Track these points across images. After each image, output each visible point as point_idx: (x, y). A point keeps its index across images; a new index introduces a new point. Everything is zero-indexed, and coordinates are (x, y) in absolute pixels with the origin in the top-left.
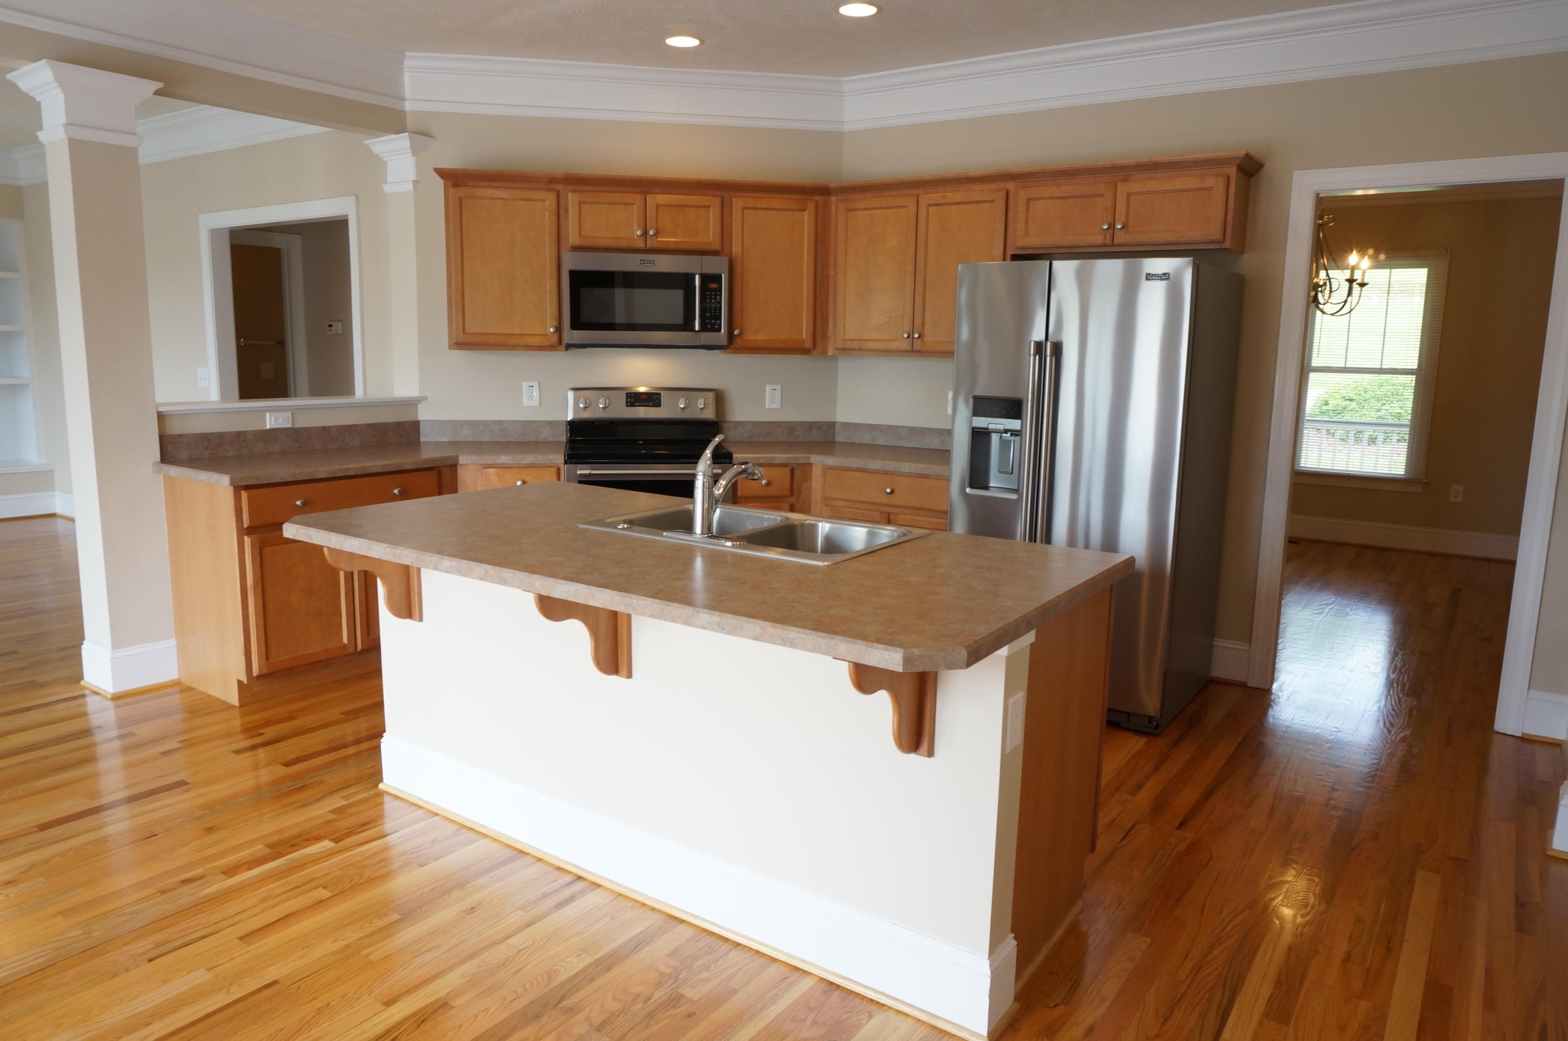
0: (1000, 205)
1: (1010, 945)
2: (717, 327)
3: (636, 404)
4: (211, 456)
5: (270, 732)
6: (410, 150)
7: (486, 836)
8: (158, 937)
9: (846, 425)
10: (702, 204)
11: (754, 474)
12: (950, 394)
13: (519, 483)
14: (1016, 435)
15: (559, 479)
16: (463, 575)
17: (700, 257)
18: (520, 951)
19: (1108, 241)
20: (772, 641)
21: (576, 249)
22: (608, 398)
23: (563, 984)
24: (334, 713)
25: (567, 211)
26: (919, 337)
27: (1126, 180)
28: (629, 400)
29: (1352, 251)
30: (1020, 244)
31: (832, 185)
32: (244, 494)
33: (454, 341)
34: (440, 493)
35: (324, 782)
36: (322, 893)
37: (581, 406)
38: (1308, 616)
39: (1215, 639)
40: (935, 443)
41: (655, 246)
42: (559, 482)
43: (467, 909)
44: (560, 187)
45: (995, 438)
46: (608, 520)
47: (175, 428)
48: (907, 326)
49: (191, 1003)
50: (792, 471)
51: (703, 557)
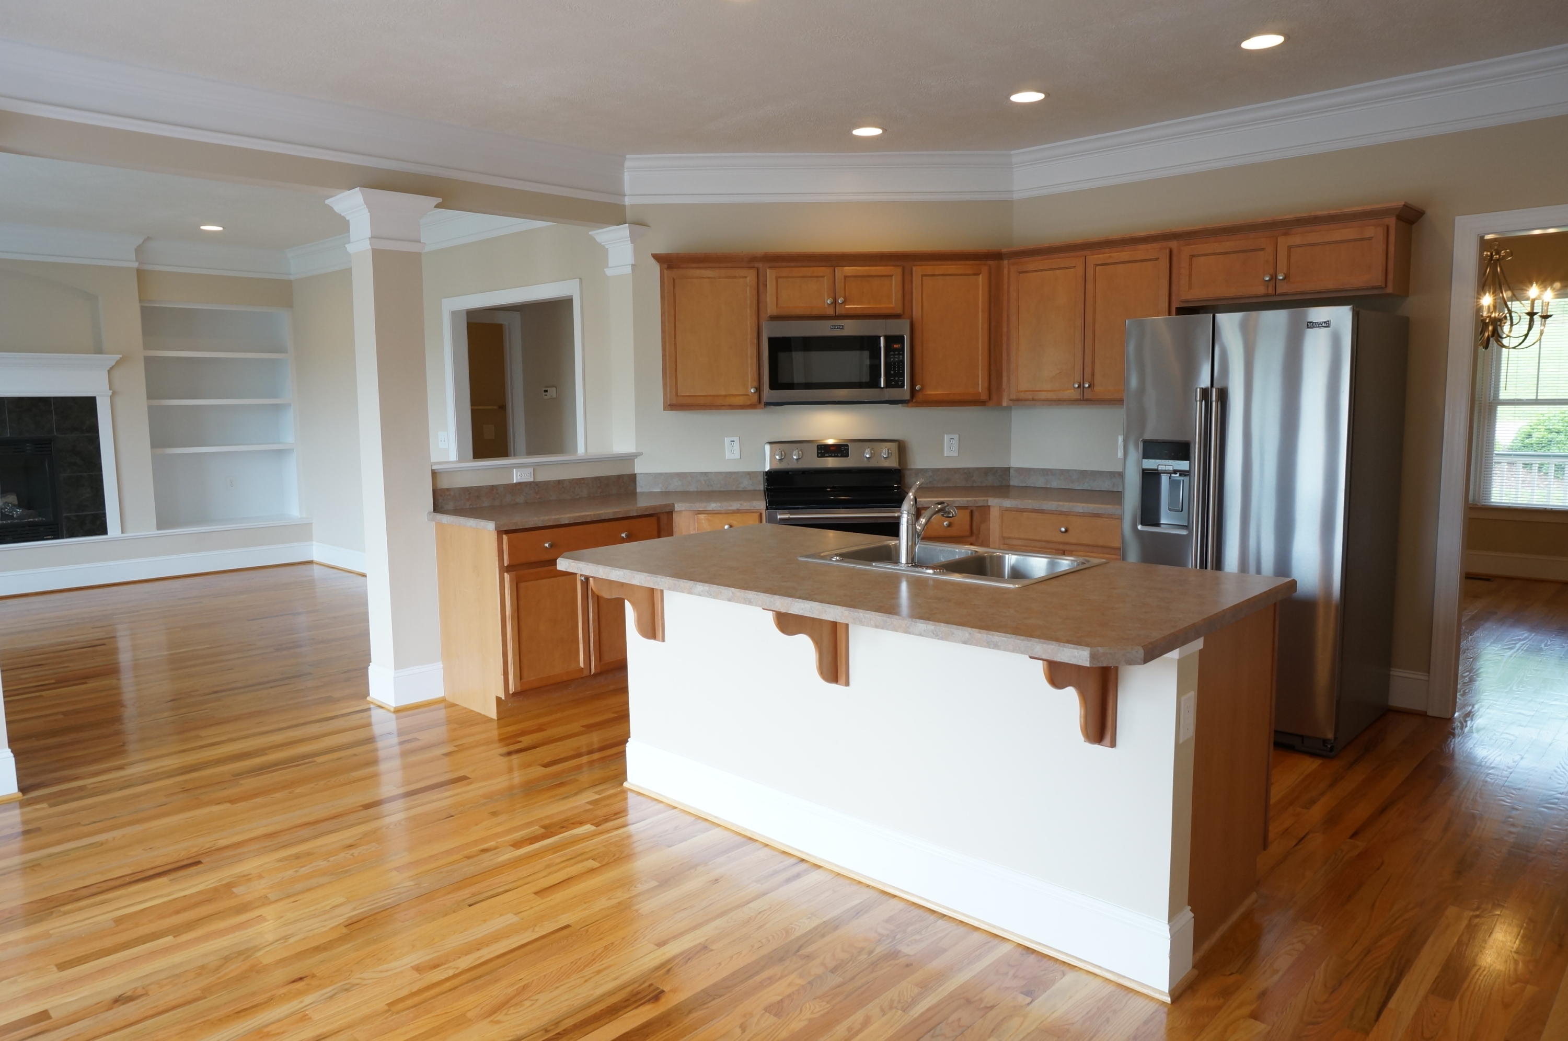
0: (1164, 264)
1: (1188, 915)
2: (900, 383)
3: (826, 455)
4: (471, 506)
5: (526, 741)
6: (629, 239)
7: (719, 826)
8: (473, 889)
9: (1020, 471)
10: (886, 274)
11: (949, 513)
12: (1120, 439)
13: (726, 527)
14: (1185, 475)
15: (761, 521)
16: (714, 597)
17: (884, 320)
18: (760, 913)
19: (1271, 291)
20: (978, 643)
21: (774, 318)
22: (801, 450)
23: (798, 939)
24: (575, 727)
25: (766, 285)
26: (1089, 386)
27: (1286, 234)
28: (819, 451)
29: (1532, 285)
30: (1184, 298)
31: (1004, 250)
32: (505, 537)
33: (669, 403)
34: (659, 537)
35: (577, 780)
36: (595, 864)
37: (777, 457)
38: (1497, 650)
39: (1392, 669)
40: (1106, 485)
41: (843, 312)
42: (761, 524)
43: (712, 880)
44: (760, 265)
45: (1164, 479)
46: (822, 554)
47: (444, 484)
48: (1078, 377)
49: (508, 937)
50: (972, 513)
51: (908, 581)
